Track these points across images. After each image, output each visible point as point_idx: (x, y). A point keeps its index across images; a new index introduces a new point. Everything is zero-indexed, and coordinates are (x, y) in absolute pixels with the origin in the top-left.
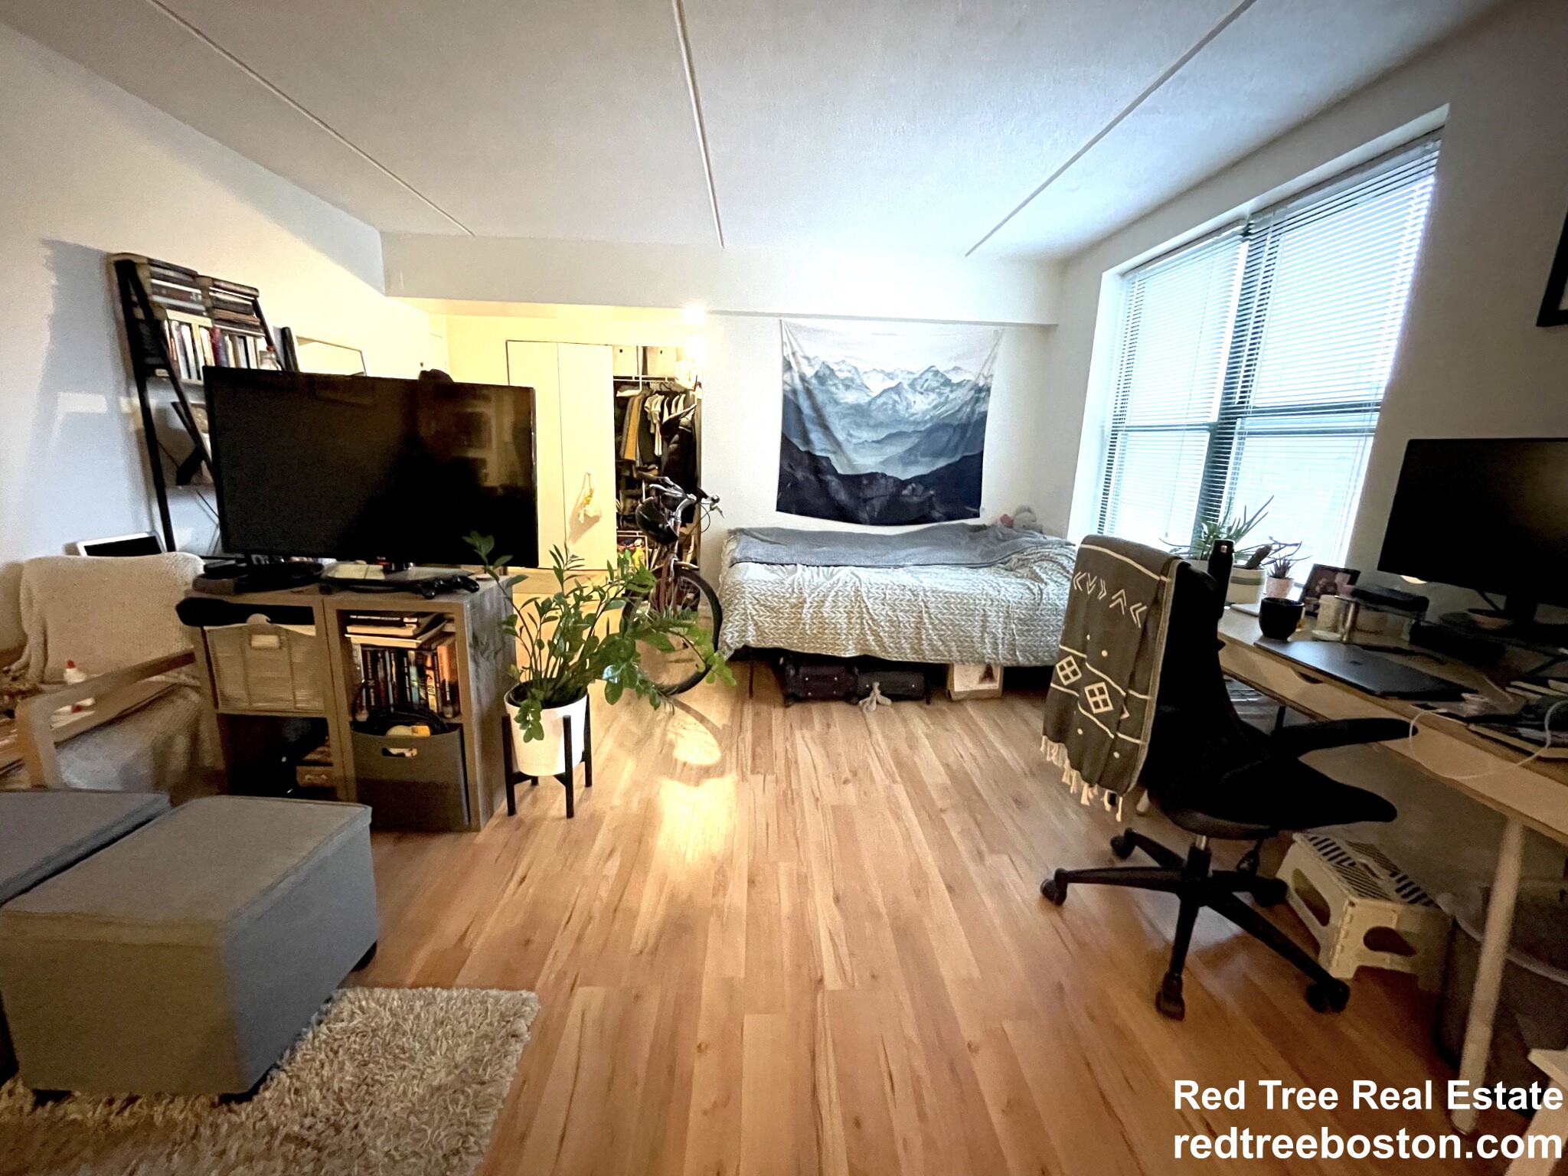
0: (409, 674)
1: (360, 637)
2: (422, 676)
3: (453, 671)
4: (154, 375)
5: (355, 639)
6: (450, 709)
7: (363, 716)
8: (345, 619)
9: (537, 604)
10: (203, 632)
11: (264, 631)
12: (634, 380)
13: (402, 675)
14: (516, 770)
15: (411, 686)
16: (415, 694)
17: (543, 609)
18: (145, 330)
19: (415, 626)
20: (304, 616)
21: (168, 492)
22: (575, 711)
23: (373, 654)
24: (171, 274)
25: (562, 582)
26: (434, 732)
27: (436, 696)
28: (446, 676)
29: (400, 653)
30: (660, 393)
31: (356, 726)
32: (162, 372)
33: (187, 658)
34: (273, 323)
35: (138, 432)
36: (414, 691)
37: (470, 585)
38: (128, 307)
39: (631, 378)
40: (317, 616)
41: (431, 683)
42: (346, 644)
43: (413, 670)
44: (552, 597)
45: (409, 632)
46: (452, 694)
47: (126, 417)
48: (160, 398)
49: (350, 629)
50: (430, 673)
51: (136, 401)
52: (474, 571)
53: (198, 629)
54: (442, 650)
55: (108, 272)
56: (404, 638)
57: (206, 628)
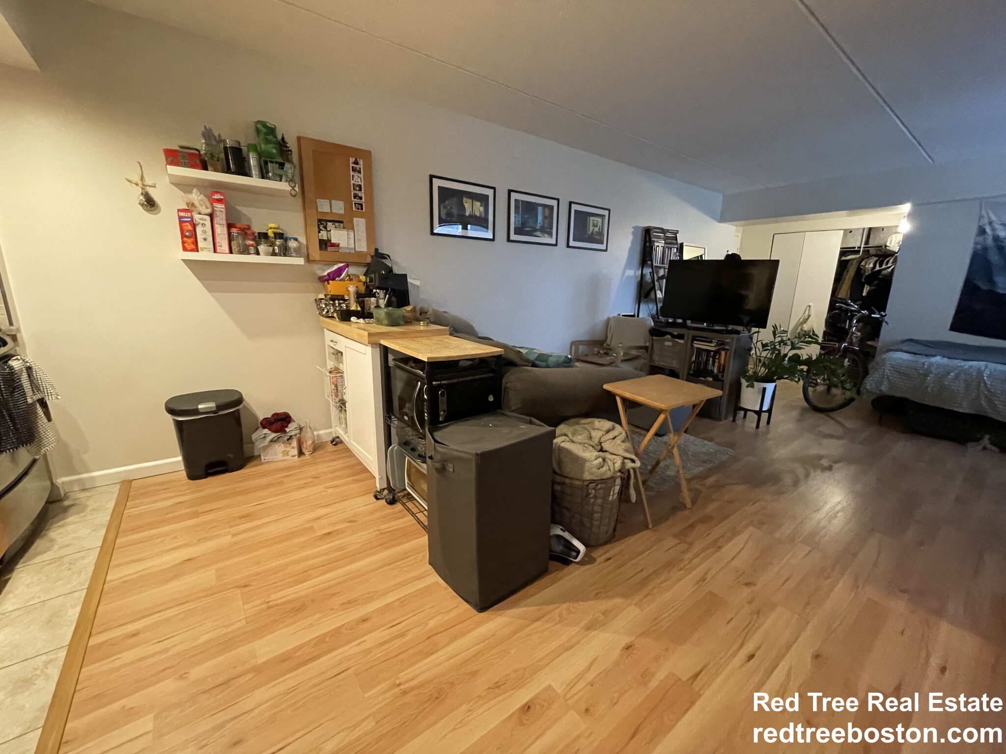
0: (709, 360)
1: (697, 345)
2: (714, 362)
3: (725, 361)
4: (647, 264)
5: (695, 346)
6: (721, 374)
7: (691, 372)
8: (694, 339)
9: (762, 343)
10: (652, 339)
11: (668, 340)
12: (856, 249)
13: (707, 360)
14: (739, 405)
15: (709, 364)
16: (710, 367)
17: (764, 346)
18: (648, 249)
19: (715, 343)
20: (681, 337)
21: (641, 301)
22: (770, 387)
23: (700, 351)
24: (658, 230)
25: (775, 338)
26: (713, 380)
27: (717, 369)
28: (722, 362)
29: (708, 351)
30: (875, 256)
31: (689, 374)
32: (649, 262)
33: (646, 348)
34: (679, 241)
35: (638, 282)
36: (710, 366)
37: (738, 332)
38: (645, 242)
39: (855, 248)
40: (686, 337)
41: (716, 364)
42: (692, 346)
43: (711, 359)
44: (769, 342)
45: (713, 345)
46: (722, 370)
47: (637, 277)
48: (647, 271)
49: (695, 342)
50: (717, 361)
51: (640, 272)
52: (740, 328)
53: (651, 337)
54: (723, 353)
55: (643, 231)
56: (711, 347)
57: (654, 338)
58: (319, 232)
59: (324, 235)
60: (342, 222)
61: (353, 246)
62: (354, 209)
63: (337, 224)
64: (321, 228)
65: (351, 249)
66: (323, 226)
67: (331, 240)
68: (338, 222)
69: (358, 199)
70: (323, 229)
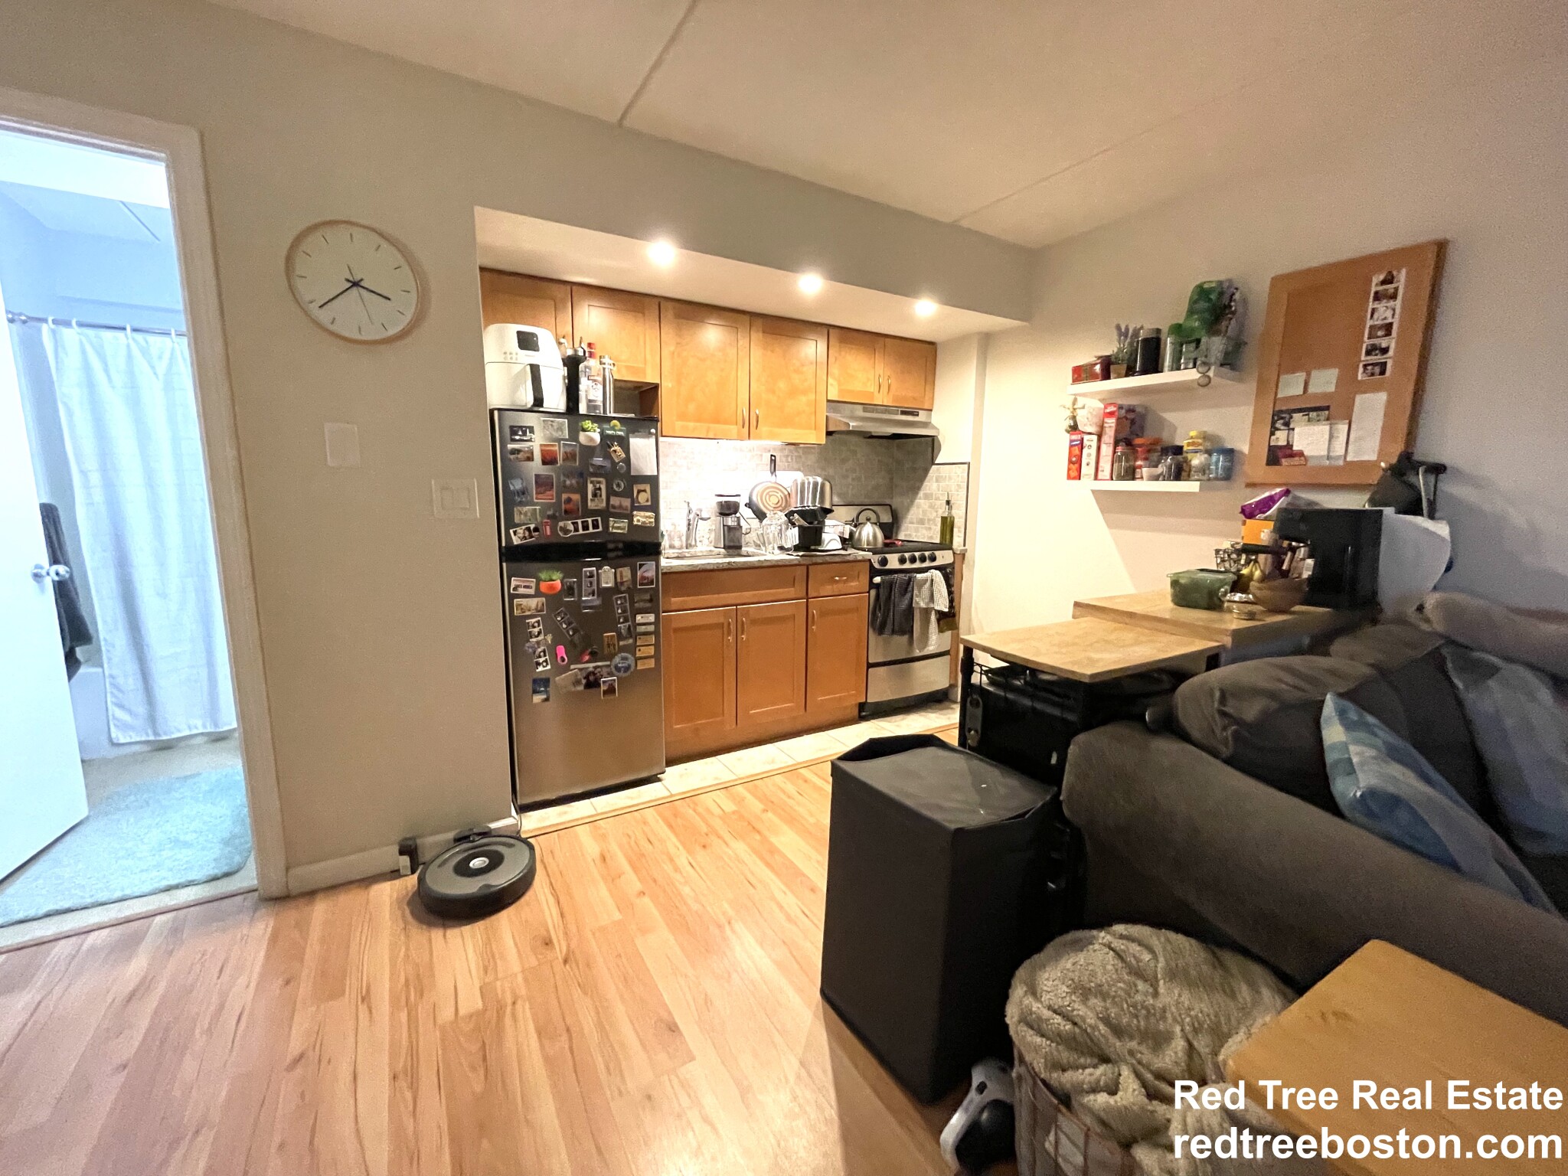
58: (1272, 434)
59: (1281, 438)
60: (1327, 408)
61: (1342, 452)
62: (1360, 378)
63: (1313, 415)
64: (1278, 425)
65: (1338, 457)
66: (1281, 421)
67: (1292, 446)
68: (1319, 409)
69: (1376, 355)
70: (1282, 428)
